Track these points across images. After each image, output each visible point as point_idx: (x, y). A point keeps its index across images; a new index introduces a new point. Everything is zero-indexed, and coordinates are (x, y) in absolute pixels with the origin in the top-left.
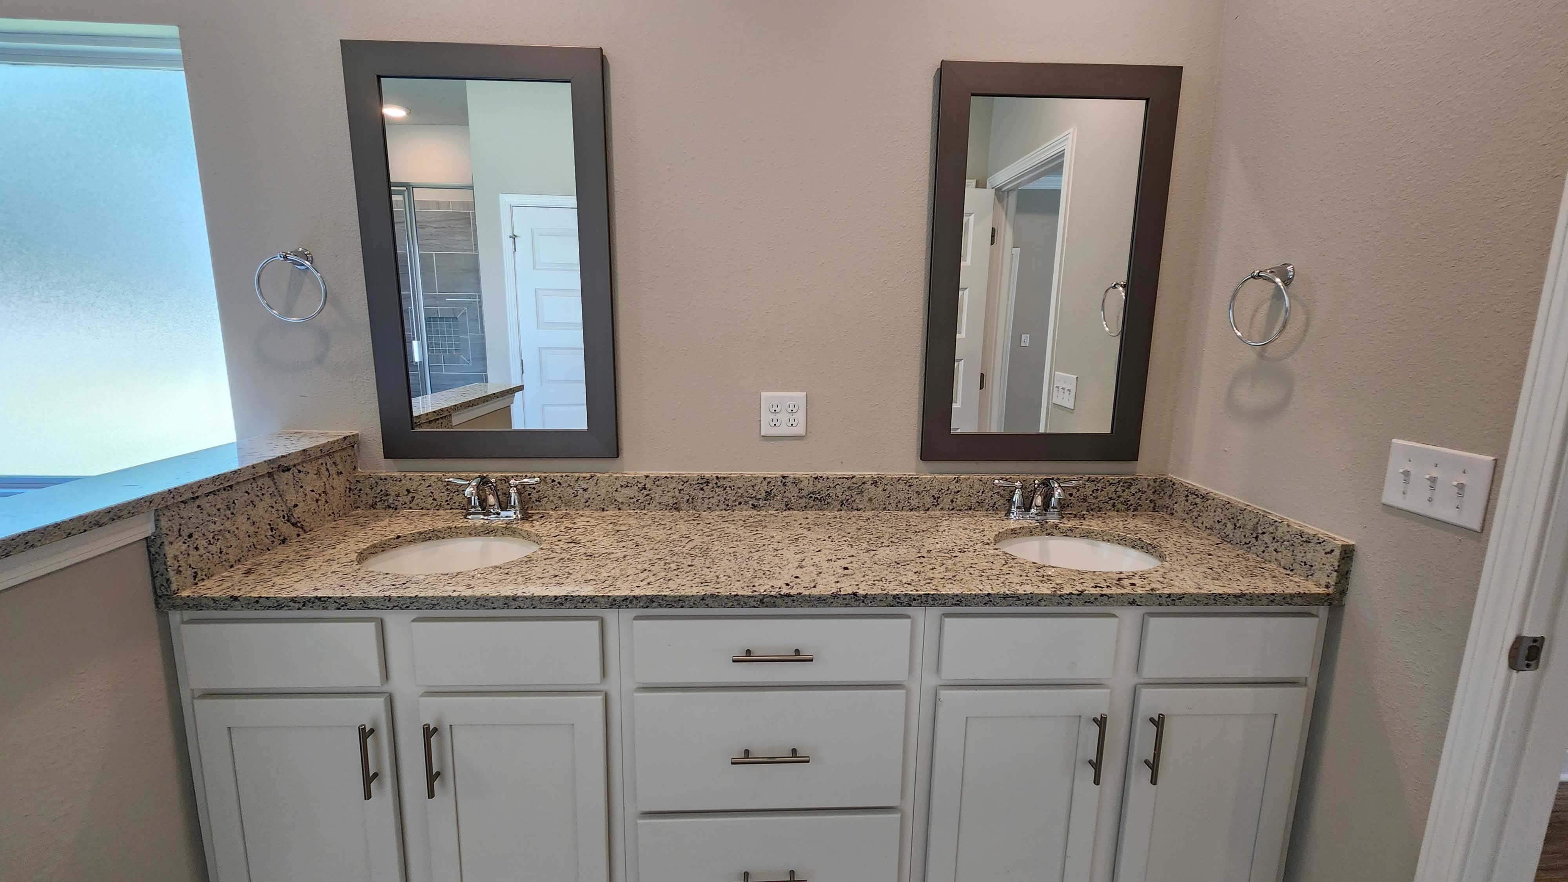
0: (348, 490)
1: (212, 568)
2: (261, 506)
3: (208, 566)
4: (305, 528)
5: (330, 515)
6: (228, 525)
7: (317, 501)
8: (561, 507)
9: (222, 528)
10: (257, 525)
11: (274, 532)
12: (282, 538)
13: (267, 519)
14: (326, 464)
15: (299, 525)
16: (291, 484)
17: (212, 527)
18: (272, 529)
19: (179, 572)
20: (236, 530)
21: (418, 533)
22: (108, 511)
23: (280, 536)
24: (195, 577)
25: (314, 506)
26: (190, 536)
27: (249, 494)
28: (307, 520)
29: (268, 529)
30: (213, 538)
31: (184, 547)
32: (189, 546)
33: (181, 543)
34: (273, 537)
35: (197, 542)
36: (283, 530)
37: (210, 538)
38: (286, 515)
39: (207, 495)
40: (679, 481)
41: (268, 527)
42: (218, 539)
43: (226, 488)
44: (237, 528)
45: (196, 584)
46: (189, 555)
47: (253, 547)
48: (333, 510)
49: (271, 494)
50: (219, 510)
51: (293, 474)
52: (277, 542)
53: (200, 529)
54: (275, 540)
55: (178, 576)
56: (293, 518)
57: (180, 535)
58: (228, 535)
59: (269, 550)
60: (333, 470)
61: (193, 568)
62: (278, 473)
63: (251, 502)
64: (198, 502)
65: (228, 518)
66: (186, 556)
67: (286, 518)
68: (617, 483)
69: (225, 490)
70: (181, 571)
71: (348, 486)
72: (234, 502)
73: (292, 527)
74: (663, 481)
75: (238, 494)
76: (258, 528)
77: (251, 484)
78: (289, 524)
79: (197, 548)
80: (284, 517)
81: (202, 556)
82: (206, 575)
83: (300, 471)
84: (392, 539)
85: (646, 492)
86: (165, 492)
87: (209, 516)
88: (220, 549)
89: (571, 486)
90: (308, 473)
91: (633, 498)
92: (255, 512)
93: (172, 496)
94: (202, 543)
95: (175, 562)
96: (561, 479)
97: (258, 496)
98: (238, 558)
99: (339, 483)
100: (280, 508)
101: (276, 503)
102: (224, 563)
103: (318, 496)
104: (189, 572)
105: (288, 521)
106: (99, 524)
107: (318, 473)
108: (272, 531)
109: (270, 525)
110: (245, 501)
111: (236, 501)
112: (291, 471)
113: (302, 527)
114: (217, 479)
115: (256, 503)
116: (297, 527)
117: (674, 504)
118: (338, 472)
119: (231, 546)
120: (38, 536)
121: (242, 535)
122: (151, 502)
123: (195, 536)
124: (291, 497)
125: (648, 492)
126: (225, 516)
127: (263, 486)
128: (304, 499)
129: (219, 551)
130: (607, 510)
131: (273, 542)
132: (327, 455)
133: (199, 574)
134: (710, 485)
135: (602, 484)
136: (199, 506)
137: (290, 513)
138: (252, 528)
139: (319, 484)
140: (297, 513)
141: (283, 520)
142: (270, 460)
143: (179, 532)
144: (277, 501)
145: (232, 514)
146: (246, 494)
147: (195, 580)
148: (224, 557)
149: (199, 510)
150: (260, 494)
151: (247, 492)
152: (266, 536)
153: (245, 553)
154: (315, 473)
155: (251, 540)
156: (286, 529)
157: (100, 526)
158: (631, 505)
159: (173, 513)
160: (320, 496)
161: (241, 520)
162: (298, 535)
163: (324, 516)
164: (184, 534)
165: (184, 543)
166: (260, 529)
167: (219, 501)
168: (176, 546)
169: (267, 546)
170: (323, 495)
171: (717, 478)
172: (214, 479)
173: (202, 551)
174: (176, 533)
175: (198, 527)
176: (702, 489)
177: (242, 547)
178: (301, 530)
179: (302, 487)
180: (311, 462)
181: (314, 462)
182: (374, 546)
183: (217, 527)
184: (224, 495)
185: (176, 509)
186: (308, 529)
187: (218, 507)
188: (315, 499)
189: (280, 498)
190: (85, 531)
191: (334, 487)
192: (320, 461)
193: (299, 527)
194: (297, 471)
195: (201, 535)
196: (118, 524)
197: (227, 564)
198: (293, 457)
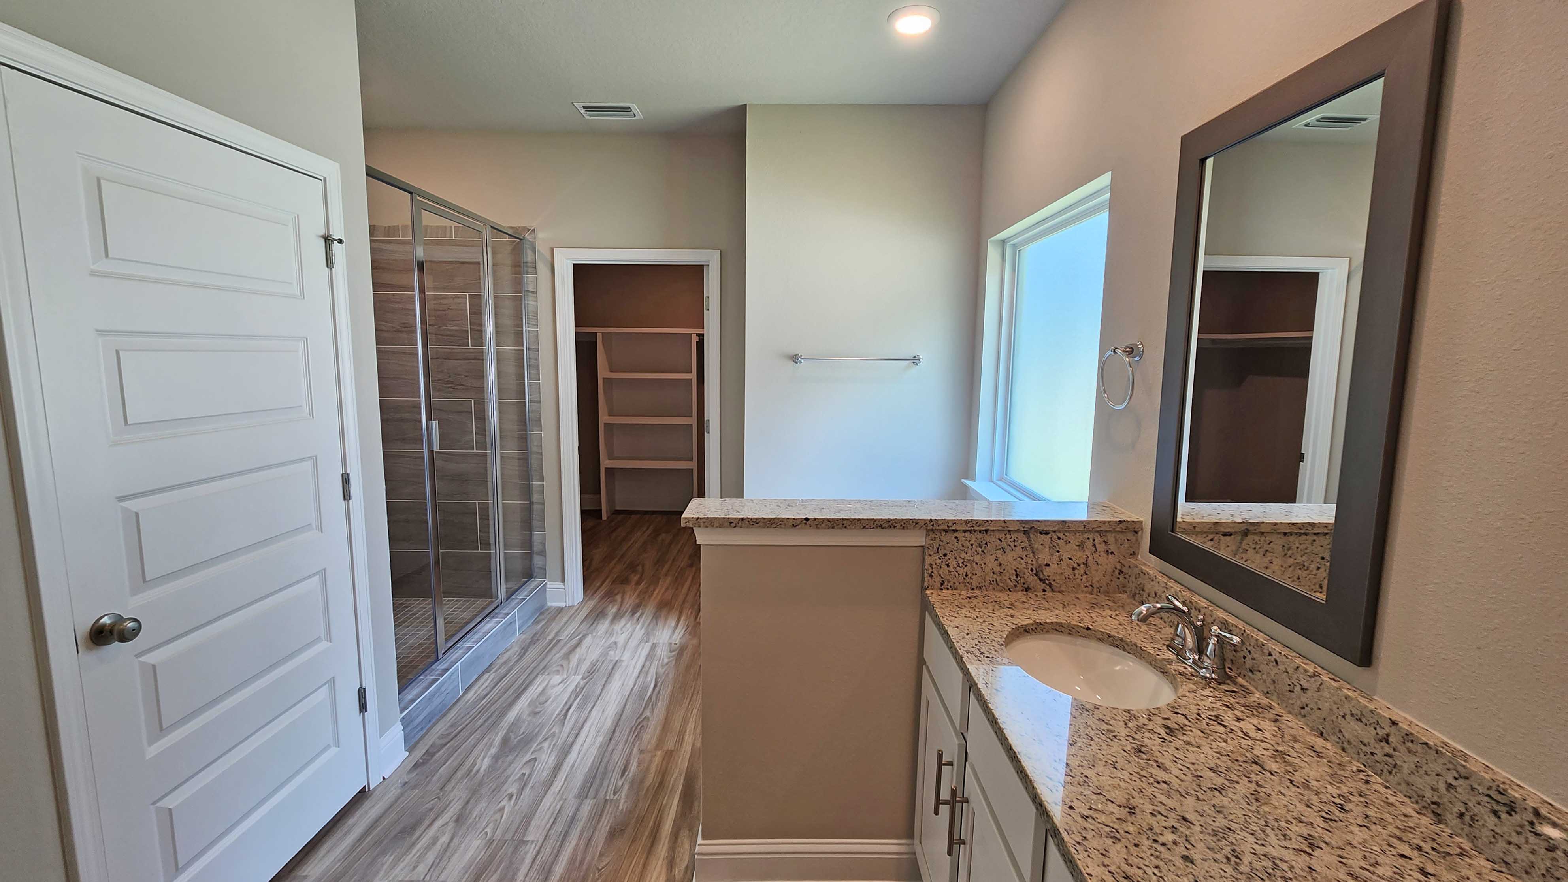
0: (1117, 572)
1: (957, 584)
2: (1010, 555)
3: (954, 581)
4: (1053, 587)
5: (1086, 587)
6: (977, 558)
7: (1074, 569)
8: (1272, 694)
9: (972, 558)
10: (1003, 567)
11: (1019, 578)
12: (1026, 586)
13: (1015, 566)
14: (1094, 540)
15: (1047, 582)
16: (1047, 546)
17: (963, 555)
18: (1017, 575)
19: (931, 576)
20: (983, 564)
21: (1107, 634)
22: (889, 521)
23: (1024, 584)
24: (942, 585)
25: (1069, 572)
26: (945, 555)
27: (1001, 541)
28: (1058, 582)
29: (1013, 573)
30: (963, 563)
31: (939, 561)
32: (942, 562)
33: (937, 558)
34: (1017, 582)
35: (949, 561)
36: (1029, 580)
37: (960, 562)
38: (1034, 569)
39: (965, 531)
40: (1451, 766)
41: (1015, 573)
42: (966, 566)
43: (982, 532)
44: (985, 564)
45: (942, 589)
46: (941, 567)
47: (995, 582)
48: (1092, 583)
49: (1023, 548)
50: (972, 545)
51: (1051, 538)
52: (1019, 587)
53: (953, 553)
54: (1018, 586)
55: (930, 578)
56: (1041, 574)
57: (938, 552)
58: (975, 565)
59: (1010, 591)
60: (1101, 548)
61: (942, 577)
62: (1035, 534)
63: (1002, 548)
64: (956, 534)
65: (978, 554)
66: (939, 567)
67: (1034, 572)
68: (1346, 706)
69: (980, 532)
70: (932, 576)
71: (1119, 567)
72: (986, 543)
73: (1039, 582)
74: (1418, 748)
75: (990, 539)
76: (1004, 570)
77: (1006, 535)
78: (1036, 577)
79: (948, 565)
80: (1032, 570)
81: (950, 572)
82: (951, 587)
83: (1059, 538)
84: (1081, 627)
85: (1388, 749)
86: (927, 520)
87: (963, 546)
88: (967, 573)
89: (1287, 672)
90: (1069, 542)
91: (1365, 745)
92: (1004, 557)
93: (932, 524)
94: (953, 563)
95: (930, 568)
96: (1278, 657)
97: (1010, 546)
98: (980, 585)
99: (1107, 563)
100: (1030, 562)
101: (1026, 556)
102: (967, 584)
103: (1076, 565)
104: (938, 580)
105: (1036, 575)
106: (881, 527)
107: (1081, 546)
108: (1017, 577)
109: (1016, 571)
110: (996, 546)
111: (988, 543)
112: (1049, 536)
113: (1050, 585)
114: (969, 522)
115: (1008, 551)
116: (1044, 583)
117: (1433, 803)
118: (1107, 551)
119: (976, 574)
120: (849, 523)
121: (987, 570)
122: (916, 524)
123: (949, 556)
124: (1044, 556)
125: (1391, 752)
126: (976, 551)
127: (1016, 539)
128: (1059, 563)
129: (965, 574)
130: (1326, 739)
131: (1015, 586)
132: (1098, 532)
133: (946, 583)
134: (1517, 818)
135: (1326, 694)
136: (956, 537)
137: (1040, 569)
138: (999, 568)
139: (1080, 556)
140: (1047, 572)
141: (1030, 572)
142: (1022, 521)
143: (938, 550)
144: (1028, 556)
145: (983, 551)
146: (999, 541)
147: (941, 586)
148: (968, 580)
149: (956, 540)
150: (1012, 545)
151: (1000, 540)
152: (1010, 579)
153: (987, 584)
154: (1077, 544)
155: (995, 576)
156: (1032, 580)
157: (883, 528)
158: (1362, 755)
159: (936, 536)
160: (1079, 565)
161: (989, 559)
162: (1044, 591)
163: (1079, 586)
164: (941, 554)
165: (939, 558)
166: (1005, 571)
167: (974, 539)
168: (933, 558)
169: (1009, 587)
170: (1082, 566)
171: (1537, 813)
172: (967, 522)
173: (951, 569)
174: (935, 549)
175: (952, 551)
176: (1495, 813)
177: (985, 578)
178: (1048, 587)
179: (1058, 552)
180: (1075, 534)
181: (1078, 534)
182: (1061, 625)
183: (968, 557)
184: (979, 536)
185: (939, 534)
186: (1057, 590)
187: (971, 542)
188: (1071, 567)
189: (1031, 554)
190: (873, 528)
191: (1099, 563)
192: (1086, 536)
193: (1046, 584)
194: (1055, 537)
195: (953, 558)
196: (892, 530)
197: (970, 586)
198: (1049, 523)
